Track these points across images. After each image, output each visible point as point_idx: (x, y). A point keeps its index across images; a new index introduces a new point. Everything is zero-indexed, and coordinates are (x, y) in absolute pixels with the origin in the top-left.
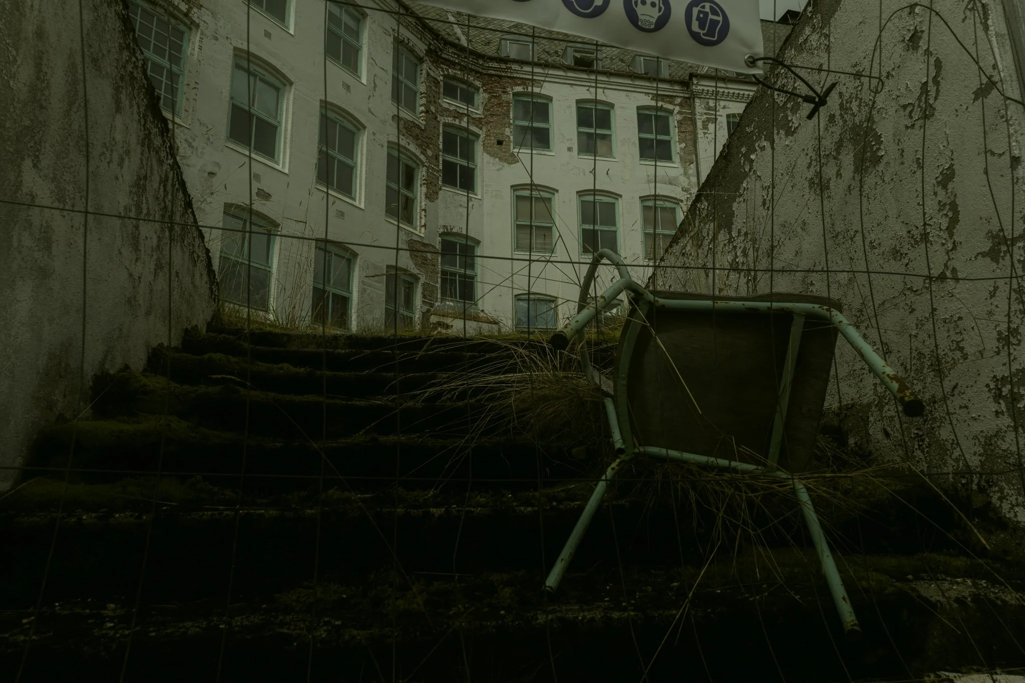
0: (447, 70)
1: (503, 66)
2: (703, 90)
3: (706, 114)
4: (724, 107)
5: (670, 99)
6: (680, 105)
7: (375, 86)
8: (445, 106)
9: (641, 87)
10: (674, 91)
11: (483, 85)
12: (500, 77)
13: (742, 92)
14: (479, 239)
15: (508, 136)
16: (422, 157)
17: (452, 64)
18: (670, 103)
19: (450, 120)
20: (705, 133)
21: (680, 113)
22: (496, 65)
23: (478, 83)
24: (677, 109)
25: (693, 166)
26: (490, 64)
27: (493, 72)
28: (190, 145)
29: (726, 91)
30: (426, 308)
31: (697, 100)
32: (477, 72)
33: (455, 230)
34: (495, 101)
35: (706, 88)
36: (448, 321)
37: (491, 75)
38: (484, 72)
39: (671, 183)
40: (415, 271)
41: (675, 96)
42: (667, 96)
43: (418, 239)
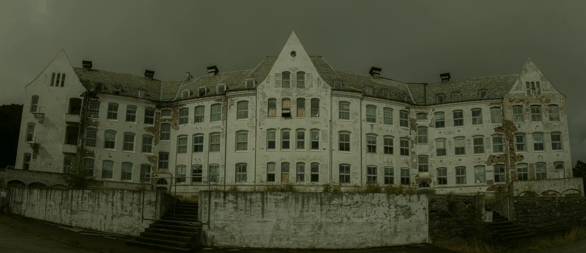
0: (163, 109)
1: (177, 103)
2: (229, 95)
3: (230, 103)
4: (237, 99)
5: (220, 100)
6: (224, 101)
7: (139, 123)
8: (161, 119)
9: (212, 98)
10: (222, 97)
11: (173, 109)
12: (177, 106)
13: (242, 93)
14: (169, 152)
15: (177, 122)
16: (153, 135)
17: (164, 107)
18: (221, 101)
19: (163, 122)
20: (230, 110)
21: (223, 104)
22: (175, 103)
23: (171, 109)
24: (223, 103)
25: (225, 121)
26: (174, 103)
27: (175, 105)
28: (97, 152)
29: (237, 94)
30: (153, 172)
31: (228, 99)
32: (171, 106)
33: (162, 151)
34: (175, 113)
35: (230, 95)
36: (158, 175)
37: (175, 106)
38: (173, 105)
39: (218, 128)
40: (150, 164)
41: (222, 99)
42: (220, 99)
43: (151, 156)
